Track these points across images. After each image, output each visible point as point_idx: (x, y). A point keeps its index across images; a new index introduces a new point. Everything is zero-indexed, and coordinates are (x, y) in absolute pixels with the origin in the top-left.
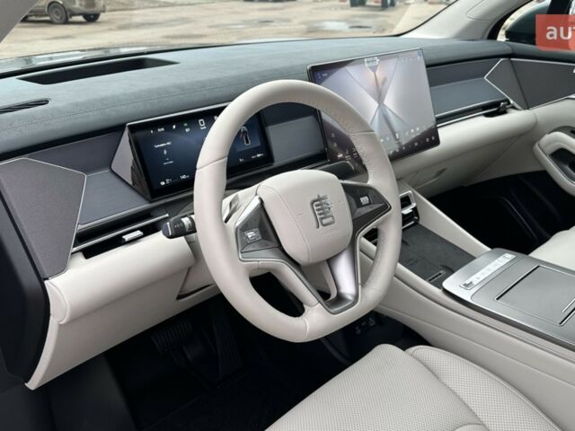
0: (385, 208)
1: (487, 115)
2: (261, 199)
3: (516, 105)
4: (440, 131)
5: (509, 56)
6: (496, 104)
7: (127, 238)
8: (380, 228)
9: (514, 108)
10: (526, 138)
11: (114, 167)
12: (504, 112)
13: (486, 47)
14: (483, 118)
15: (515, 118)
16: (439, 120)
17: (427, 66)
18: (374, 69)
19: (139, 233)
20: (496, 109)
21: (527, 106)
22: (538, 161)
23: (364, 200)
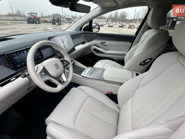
0: (69, 63)
2: (43, 66)
4: (75, 48)
5: (84, 34)
7: (12, 80)
8: (69, 67)
10: (89, 47)
12: (85, 43)
13: (79, 32)
14: (82, 45)
15: (87, 44)
16: (75, 46)
17: (71, 36)
18: (61, 37)
20: (83, 43)
21: (88, 42)
22: (91, 51)
23: (65, 62)
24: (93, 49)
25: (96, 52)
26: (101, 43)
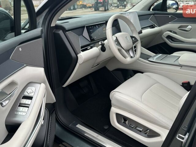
0: (137, 41)
1: (150, 28)
2: (116, 37)
3: (157, 26)
4: (142, 31)
5: (154, 14)
6: (152, 26)
7: (88, 48)
8: (137, 45)
9: (156, 27)
10: (160, 33)
11: (83, 35)
12: (154, 28)
13: (148, 12)
14: (150, 29)
15: (157, 29)
16: (142, 28)
17: (138, 16)
18: (128, 15)
19: (90, 48)
20: (152, 27)
21: (159, 26)
22: (163, 39)
23: (133, 39)
24: (166, 36)
25: (170, 40)
26: (179, 27)
